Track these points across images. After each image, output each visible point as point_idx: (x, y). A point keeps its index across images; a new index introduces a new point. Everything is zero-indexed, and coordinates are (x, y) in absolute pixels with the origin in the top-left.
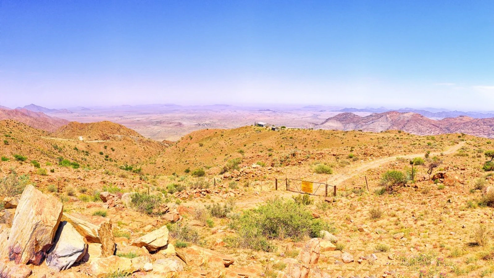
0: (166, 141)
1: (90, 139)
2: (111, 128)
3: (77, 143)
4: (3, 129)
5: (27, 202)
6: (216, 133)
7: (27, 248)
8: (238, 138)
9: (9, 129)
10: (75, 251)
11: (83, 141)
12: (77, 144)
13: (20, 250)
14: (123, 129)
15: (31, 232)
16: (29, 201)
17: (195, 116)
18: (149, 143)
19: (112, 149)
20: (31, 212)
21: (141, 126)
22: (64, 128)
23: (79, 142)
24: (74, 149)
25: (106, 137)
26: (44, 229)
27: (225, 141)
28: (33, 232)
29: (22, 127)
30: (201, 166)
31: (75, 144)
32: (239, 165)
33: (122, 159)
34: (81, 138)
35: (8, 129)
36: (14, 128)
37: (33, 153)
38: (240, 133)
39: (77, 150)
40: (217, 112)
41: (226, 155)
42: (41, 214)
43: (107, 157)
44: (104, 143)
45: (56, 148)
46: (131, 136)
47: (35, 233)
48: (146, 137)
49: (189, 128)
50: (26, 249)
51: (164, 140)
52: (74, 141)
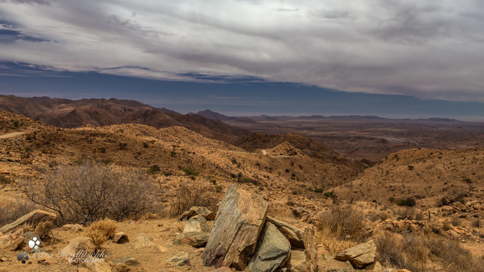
0: (366, 161)
1: (275, 153)
2: (300, 142)
3: (259, 157)
4: (170, 138)
5: (230, 202)
6: (432, 154)
7: (231, 249)
8: (463, 162)
9: (178, 138)
10: (280, 253)
11: (267, 155)
12: (259, 159)
13: (223, 252)
14: (314, 143)
15: (236, 232)
16: (232, 200)
17: (403, 132)
18: (345, 162)
19: (300, 166)
20: (236, 211)
21: (335, 141)
22: (245, 139)
23: (262, 156)
24: (256, 165)
25: (294, 152)
26: (249, 228)
27: (444, 165)
28: (238, 231)
29: (195, 136)
30: (410, 195)
31: (257, 159)
32: (465, 198)
33: (311, 179)
34: (264, 152)
35: (176, 138)
36: (184, 137)
37: (207, 167)
38: (466, 157)
39: (259, 165)
40: (433, 128)
41: (446, 184)
42: (246, 213)
43: (294, 175)
44: (291, 158)
45: (234, 162)
46: (323, 152)
47: (240, 232)
48: (340, 154)
49: (395, 146)
50: (230, 251)
51: (363, 159)
52: (256, 155)
